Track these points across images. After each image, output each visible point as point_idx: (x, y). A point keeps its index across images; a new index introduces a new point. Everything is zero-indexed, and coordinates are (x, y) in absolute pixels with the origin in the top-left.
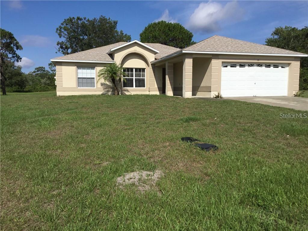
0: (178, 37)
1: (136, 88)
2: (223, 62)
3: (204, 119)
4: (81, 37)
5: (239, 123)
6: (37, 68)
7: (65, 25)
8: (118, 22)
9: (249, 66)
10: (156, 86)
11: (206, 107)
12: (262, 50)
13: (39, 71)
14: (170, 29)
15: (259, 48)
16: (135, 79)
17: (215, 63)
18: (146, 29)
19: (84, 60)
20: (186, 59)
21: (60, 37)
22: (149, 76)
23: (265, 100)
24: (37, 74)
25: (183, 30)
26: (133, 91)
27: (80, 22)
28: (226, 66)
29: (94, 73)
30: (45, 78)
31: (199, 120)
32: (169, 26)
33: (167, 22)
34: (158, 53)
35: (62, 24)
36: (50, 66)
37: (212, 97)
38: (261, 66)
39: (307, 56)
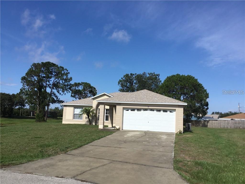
2: (123, 108)
9: (144, 110)
28: (128, 110)
38: (153, 110)
39: (186, 104)
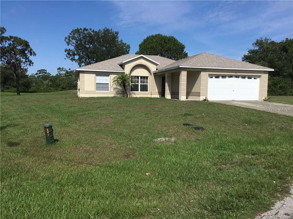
0: (172, 48)
1: (141, 92)
2: (209, 74)
3: (196, 114)
4: (87, 46)
5: (218, 117)
6: (39, 71)
7: (73, 34)
8: (119, 33)
9: (229, 77)
10: (157, 91)
11: (197, 107)
12: (239, 65)
13: (41, 73)
14: (166, 41)
15: (237, 64)
16: (140, 85)
17: (204, 75)
18: (145, 41)
19: (101, 69)
20: (182, 72)
21: (68, 45)
22: (152, 83)
23: (239, 103)
24: (39, 76)
25: (177, 42)
26: (139, 94)
27: (86, 32)
28: (212, 78)
29: (109, 80)
30: (48, 80)
31: (193, 115)
32: (164, 39)
33: (163, 35)
34: (159, 65)
35: (70, 34)
36: (58, 71)
37: (201, 100)
38: (238, 77)
39: (273, 70)
